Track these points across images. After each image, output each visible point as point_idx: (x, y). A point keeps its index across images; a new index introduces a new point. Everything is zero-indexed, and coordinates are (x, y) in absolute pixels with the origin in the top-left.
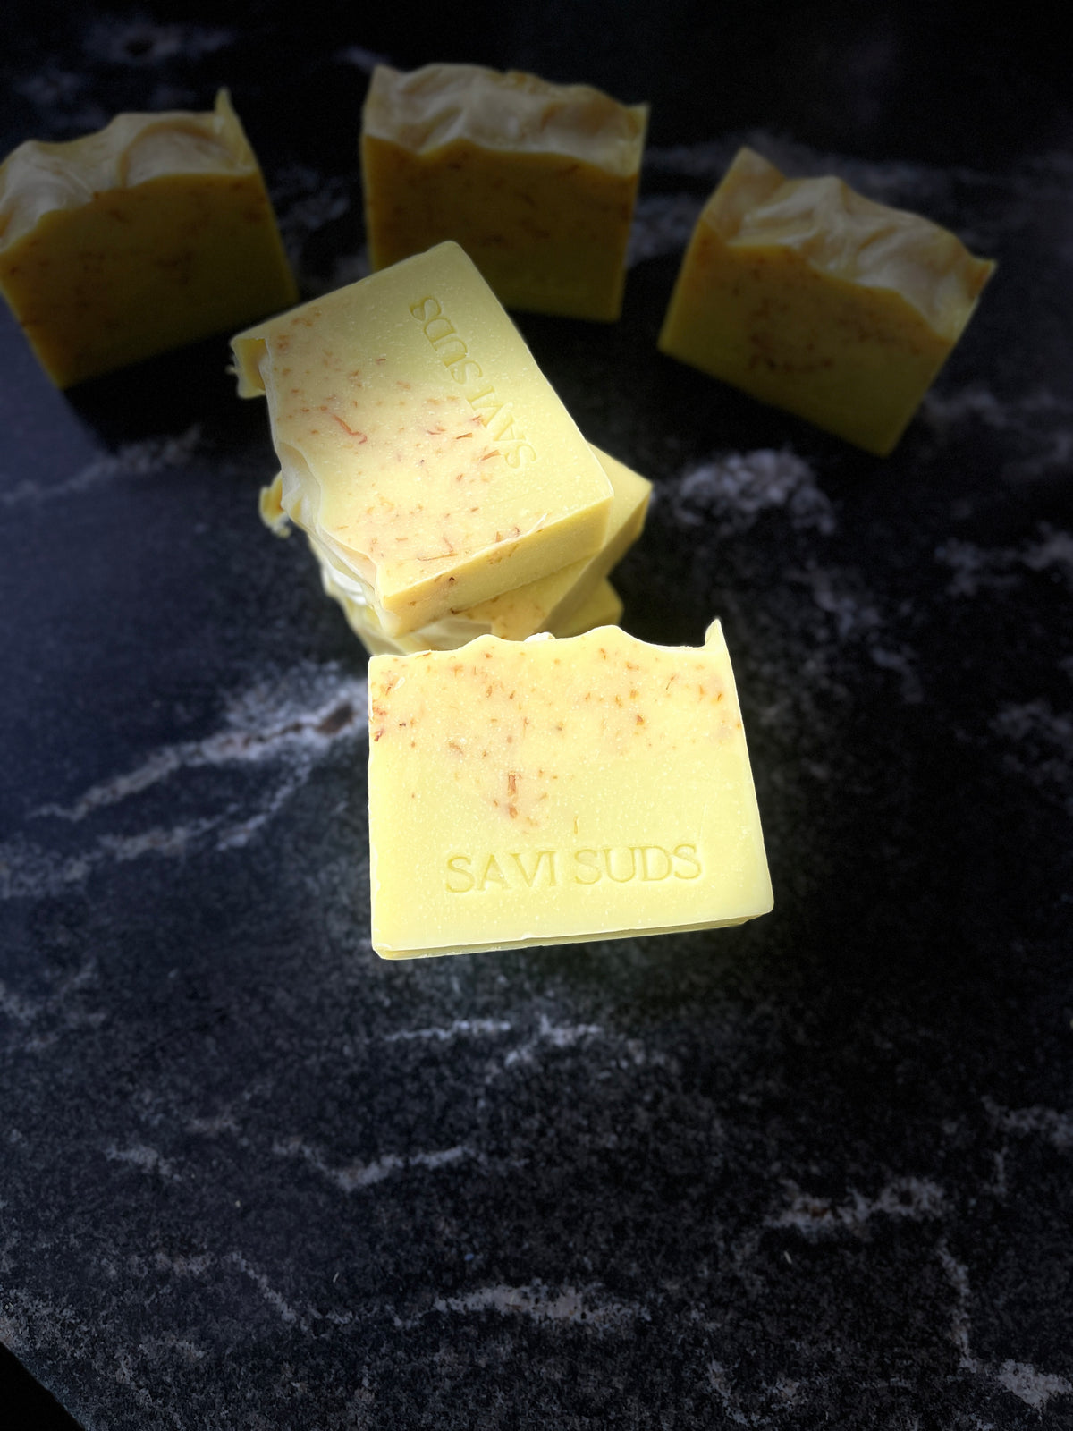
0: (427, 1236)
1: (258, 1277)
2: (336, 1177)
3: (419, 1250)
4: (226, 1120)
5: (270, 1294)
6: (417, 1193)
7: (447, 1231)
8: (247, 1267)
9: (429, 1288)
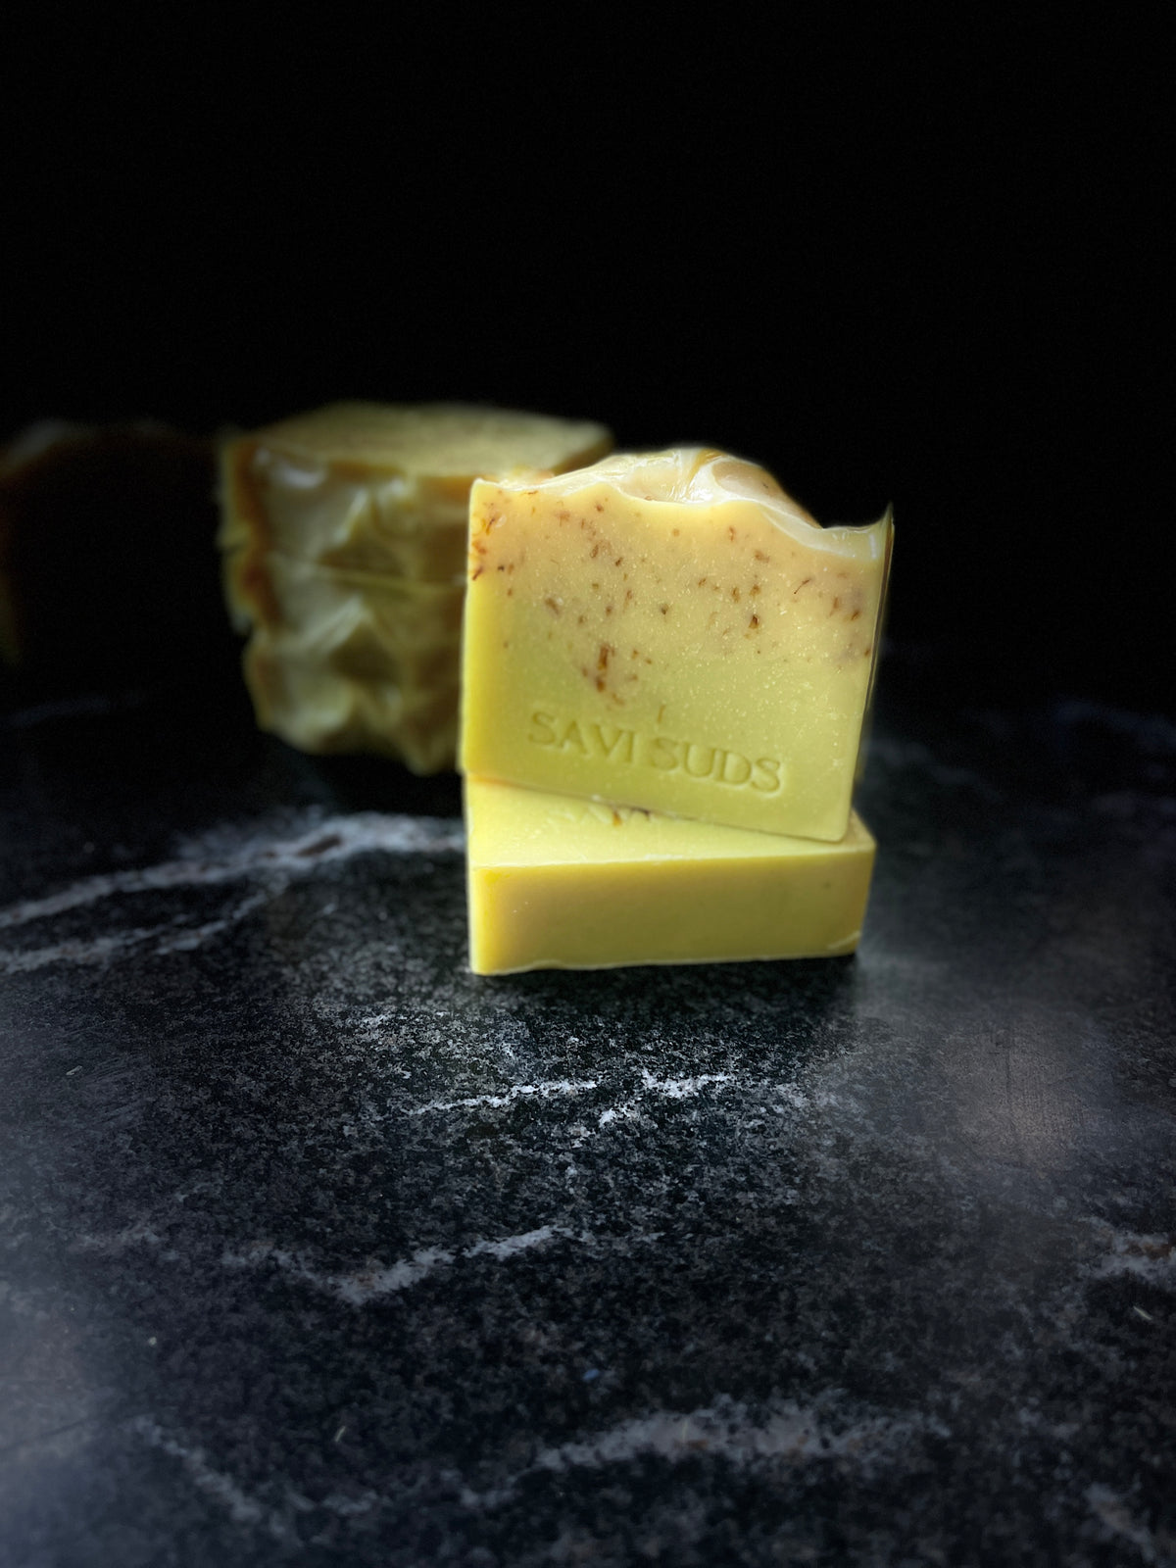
0: (508, 1351)
1: (183, 1452)
2: (335, 1287)
3: (496, 1376)
4: (140, 1231)
5: (208, 1479)
6: (482, 1293)
7: (543, 1341)
8: (164, 1438)
9: (522, 1432)
